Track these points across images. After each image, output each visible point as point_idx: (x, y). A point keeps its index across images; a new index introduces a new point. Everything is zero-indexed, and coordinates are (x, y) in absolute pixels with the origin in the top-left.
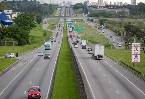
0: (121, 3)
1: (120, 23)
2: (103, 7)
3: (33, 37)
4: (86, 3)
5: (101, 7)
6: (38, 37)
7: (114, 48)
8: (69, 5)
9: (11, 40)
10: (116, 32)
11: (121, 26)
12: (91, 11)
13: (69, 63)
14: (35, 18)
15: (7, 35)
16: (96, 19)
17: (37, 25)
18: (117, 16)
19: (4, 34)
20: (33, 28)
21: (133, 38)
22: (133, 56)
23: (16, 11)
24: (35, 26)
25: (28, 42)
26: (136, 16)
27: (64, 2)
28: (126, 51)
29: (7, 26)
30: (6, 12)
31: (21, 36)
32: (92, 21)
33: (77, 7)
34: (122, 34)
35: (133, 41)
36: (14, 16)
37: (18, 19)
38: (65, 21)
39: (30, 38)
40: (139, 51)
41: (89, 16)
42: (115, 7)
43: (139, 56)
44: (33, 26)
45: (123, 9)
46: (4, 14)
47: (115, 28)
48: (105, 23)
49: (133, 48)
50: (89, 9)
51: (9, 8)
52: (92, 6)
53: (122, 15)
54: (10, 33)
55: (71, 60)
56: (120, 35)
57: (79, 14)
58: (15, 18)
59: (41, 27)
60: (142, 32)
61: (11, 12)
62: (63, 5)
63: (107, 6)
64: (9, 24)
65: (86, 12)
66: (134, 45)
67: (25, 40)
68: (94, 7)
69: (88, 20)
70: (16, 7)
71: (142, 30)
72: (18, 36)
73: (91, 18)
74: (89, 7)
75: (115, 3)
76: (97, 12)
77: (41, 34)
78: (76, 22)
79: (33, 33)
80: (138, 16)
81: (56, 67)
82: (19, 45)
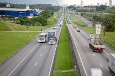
0: (92, 5)
1: (91, 15)
2: (83, 7)
3: (49, 22)
4: (74, 5)
5: (82, 7)
6: (52, 22)
7: (88, 27)
8: (67, 6)
9: (39, 23)
10: (89, 19)
11: (91, 16)
12: (77, 9)
13: (66, 34)
14: (50, 13)
15: (37, 21)
16: (79, 13)
17: (51, 16)
18: (89, 11)
19: (35, 20)
20: (49, 18)
21: (97, 22)
22: (97, 31)
23: (41, 9)
24: (50, 17)
25: (47, 24)
26: (99, 11)
27: (64, 5)
28: (94, 29)
29: (36, 16)
30: (36, 9)
31: (44, 21)
32: (78, 14)
33: (70, 7)
34: (92, 20)
35: (97, 24)
36: (40, 12)
37: (42, 13)
38: (65, 14)
39: (48, 22)
40: (100, 28)
41: (76, 12)
42: (89, 7)
43: (100, 31)
44: (49, 16)
45: (93, 8)
46: (35, 10)
47: (89, 17)
48: (84, 15)
49: (97, 27)
50: (76, 8)
51: (37, 8)
52: (77, 7)
53: (92, 11)
54: (38, 20)
55: (67, 33)
56: (91, 21)
57: (71, 10)
58: (41, 12)
59: (53, 17)
60: (102, 19)
61: (38, 9)
62: (63, 6)
63: (85, 7)
64: (38, 15)
65: (75, 10)
66: (97, 25)
67: (45, 23)
68: (79, 7)
69: (76, 13)
70: (41, 7)
71: (102, 18)
72: (42, 21)
73: (77, 13)
74: (76, 7)
75: (89, 5)
76: (80, 10)
77: (53, 20)
78: (70, 15)
79: (49, 20)
80: (100, 11)
81: (60, 36)
82: (43, 25)
